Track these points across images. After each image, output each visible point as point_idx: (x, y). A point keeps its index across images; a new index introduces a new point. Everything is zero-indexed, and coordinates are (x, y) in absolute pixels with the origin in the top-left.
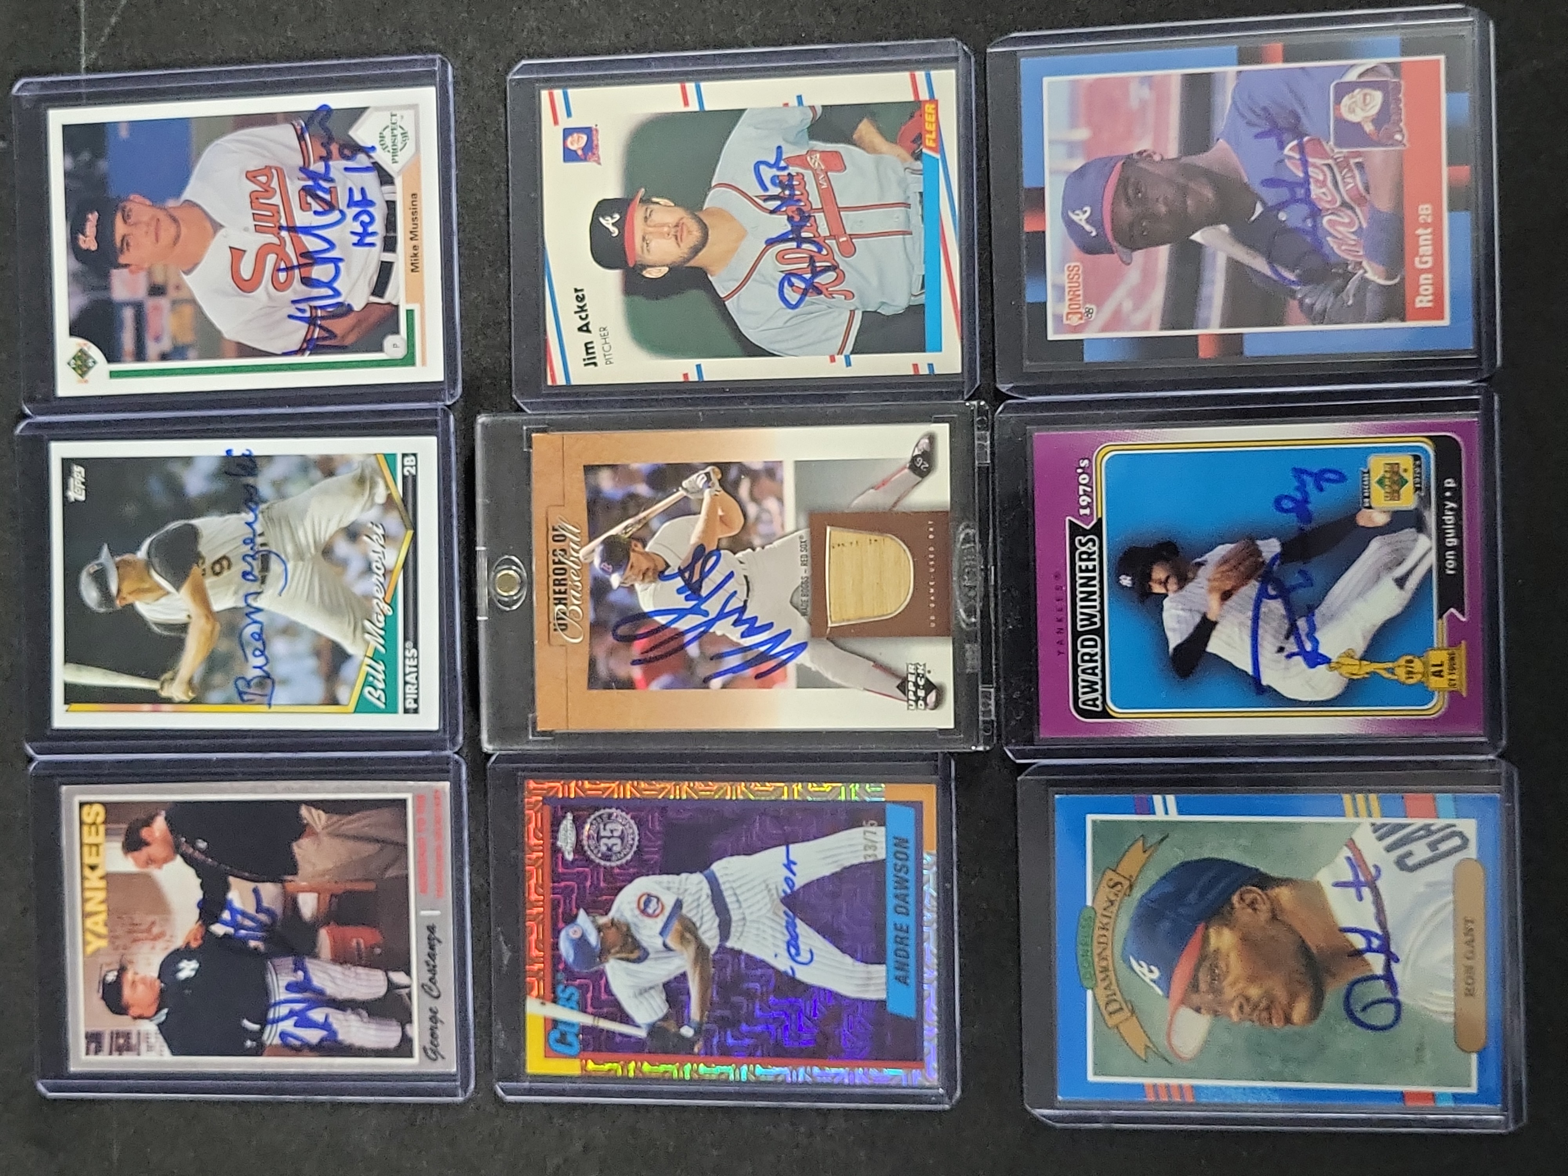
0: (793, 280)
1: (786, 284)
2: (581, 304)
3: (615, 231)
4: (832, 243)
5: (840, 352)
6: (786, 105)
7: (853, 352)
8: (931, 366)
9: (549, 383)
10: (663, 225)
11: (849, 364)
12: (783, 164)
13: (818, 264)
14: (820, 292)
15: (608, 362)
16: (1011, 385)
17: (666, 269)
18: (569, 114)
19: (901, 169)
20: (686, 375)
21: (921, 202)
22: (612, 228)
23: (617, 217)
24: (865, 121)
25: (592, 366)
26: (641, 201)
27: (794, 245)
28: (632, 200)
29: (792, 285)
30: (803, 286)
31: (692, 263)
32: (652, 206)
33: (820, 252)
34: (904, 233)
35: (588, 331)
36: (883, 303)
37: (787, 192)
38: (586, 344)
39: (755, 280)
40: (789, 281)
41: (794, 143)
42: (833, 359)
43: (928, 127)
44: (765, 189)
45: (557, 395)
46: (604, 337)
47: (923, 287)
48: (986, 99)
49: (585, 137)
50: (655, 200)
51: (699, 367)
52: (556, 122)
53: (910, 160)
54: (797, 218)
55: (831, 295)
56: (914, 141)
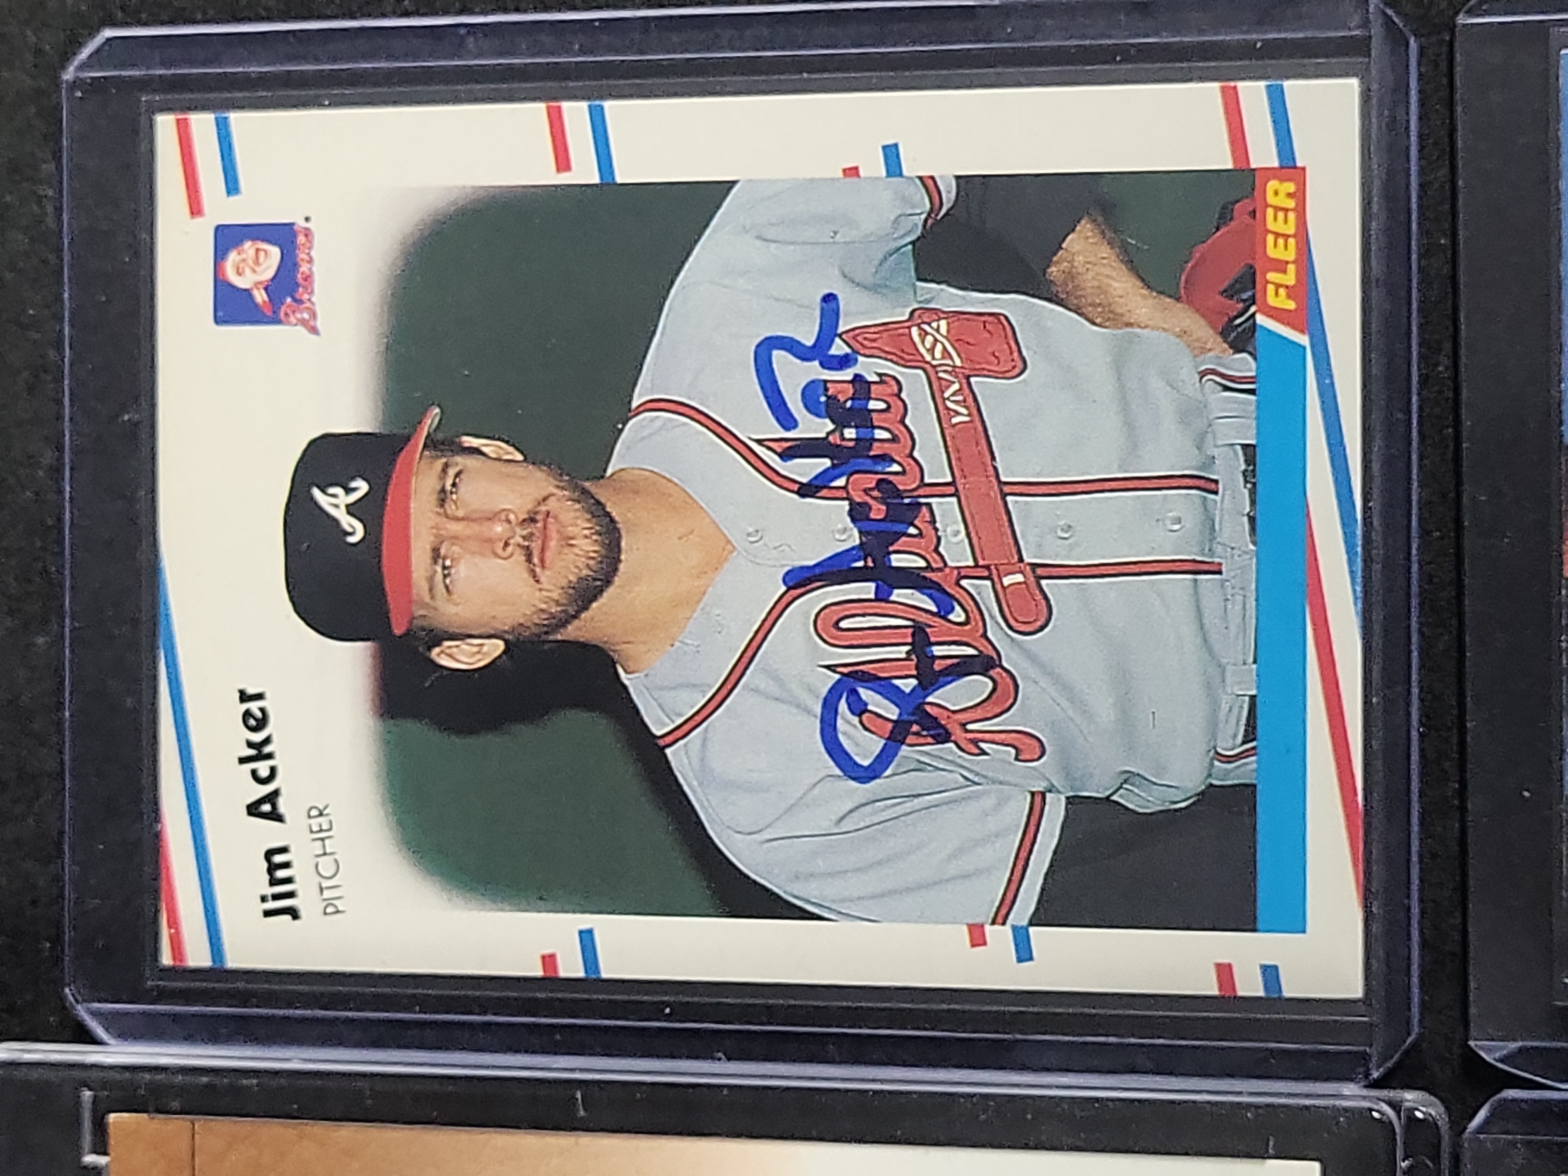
0: (865, 694)
1: (843, 706)
2: (257, 737)
3: (356, 530)
4: (982, 589)
5: (1000, 917)
6: (852, 172)
7: (1036, 920)
8: (1270, 973)
9: (166, 959)
10: (492, 517)
11: (1024, 953)
12: (839, 348)
13: (937, 651)
14: (943, 736)
15: (331, 909)
16: (1514, 1046)
17: (497, 647)
18: (232, 186)
19: (1188, 375)
20: (549, 960)
21: (1250, 476)
22: (347, 522)
23: (362, 487)
24: (1085, 227)
25: (287, 918)
26: (431, 443)
27: (868, 589)
28: (408, 439)
29: (859, 709)
30: (893, 713)
31: (571, 632)
32: (461, 461)
33: (943, 613)
34: (1196, 568)
35: (276, 816)
36: (1128, 777)
37: (850, 433)
38: (269, 854)
39: (750, 689)
40: (854, 692)
41: (873, 288)
42: (977, 938)
43: (1275, 250)
44: (786, 420)
45: (186, 996)
46: (321, 836)
47: (1250, 734)
48: (1453, 169)
49: (275, 252)
50: (469, 441)
51: (586, 937)
52: (196, 209)
53: (1219, 346)
54: (878, 511)
55: (975, 746)
56: (1230, 293)
